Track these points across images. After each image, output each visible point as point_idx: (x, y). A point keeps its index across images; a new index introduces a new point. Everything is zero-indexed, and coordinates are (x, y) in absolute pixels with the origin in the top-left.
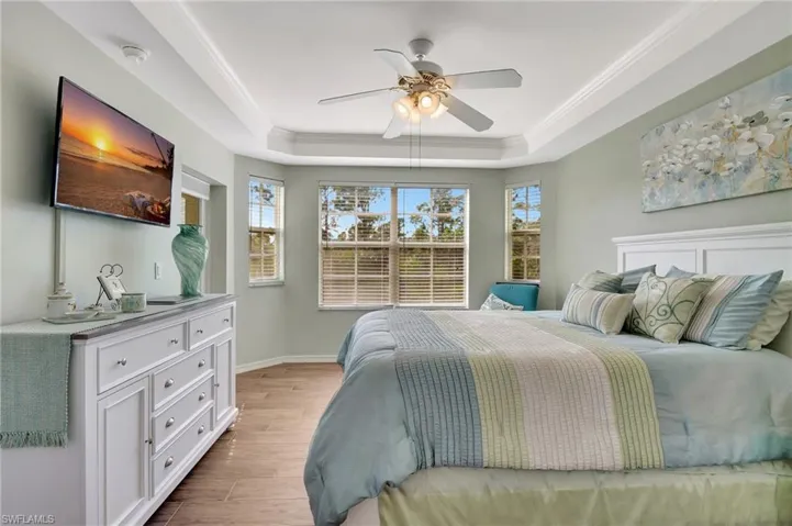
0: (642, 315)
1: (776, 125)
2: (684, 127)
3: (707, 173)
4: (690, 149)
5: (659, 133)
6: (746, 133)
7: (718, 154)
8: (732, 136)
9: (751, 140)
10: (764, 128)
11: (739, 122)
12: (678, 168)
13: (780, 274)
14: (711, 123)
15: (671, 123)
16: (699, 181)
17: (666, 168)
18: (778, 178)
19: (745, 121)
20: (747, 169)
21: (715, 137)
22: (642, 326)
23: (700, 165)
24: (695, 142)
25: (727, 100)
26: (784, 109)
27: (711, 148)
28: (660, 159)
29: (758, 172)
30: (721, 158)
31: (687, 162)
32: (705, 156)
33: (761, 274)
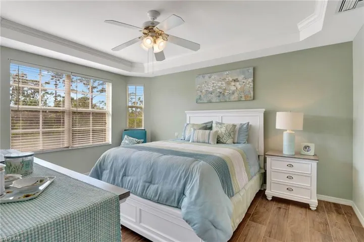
0: (221, 137)
1: (241, 83)
2: (213, 77)
3: (221, 93)
4: (215, 85)
5: (204, 77)
6: (233, 83)
7: (224, 88)
8: (228, 83)
9: (234, 86)
10: (238, 83)
11: (231, 79)
12: (211, 90)
13: (249, 123)
14: (222, 78)
15: (209, 75)
16: (218, 95)
17: (206, 89)
18: (241, 97)
19: (233, 80)
20: (233, 93)
21: (223, 83)
22: (221, 140)
23: (218, 90)
24: (217, 82)
25: (227, 72)
26: (243, 79)
27: (222, 85)
28: (204, 86)
29: (236, 95)
30: (225, 89)
31: (214, 88)
32: (220, 88)
33: (245, 123)
